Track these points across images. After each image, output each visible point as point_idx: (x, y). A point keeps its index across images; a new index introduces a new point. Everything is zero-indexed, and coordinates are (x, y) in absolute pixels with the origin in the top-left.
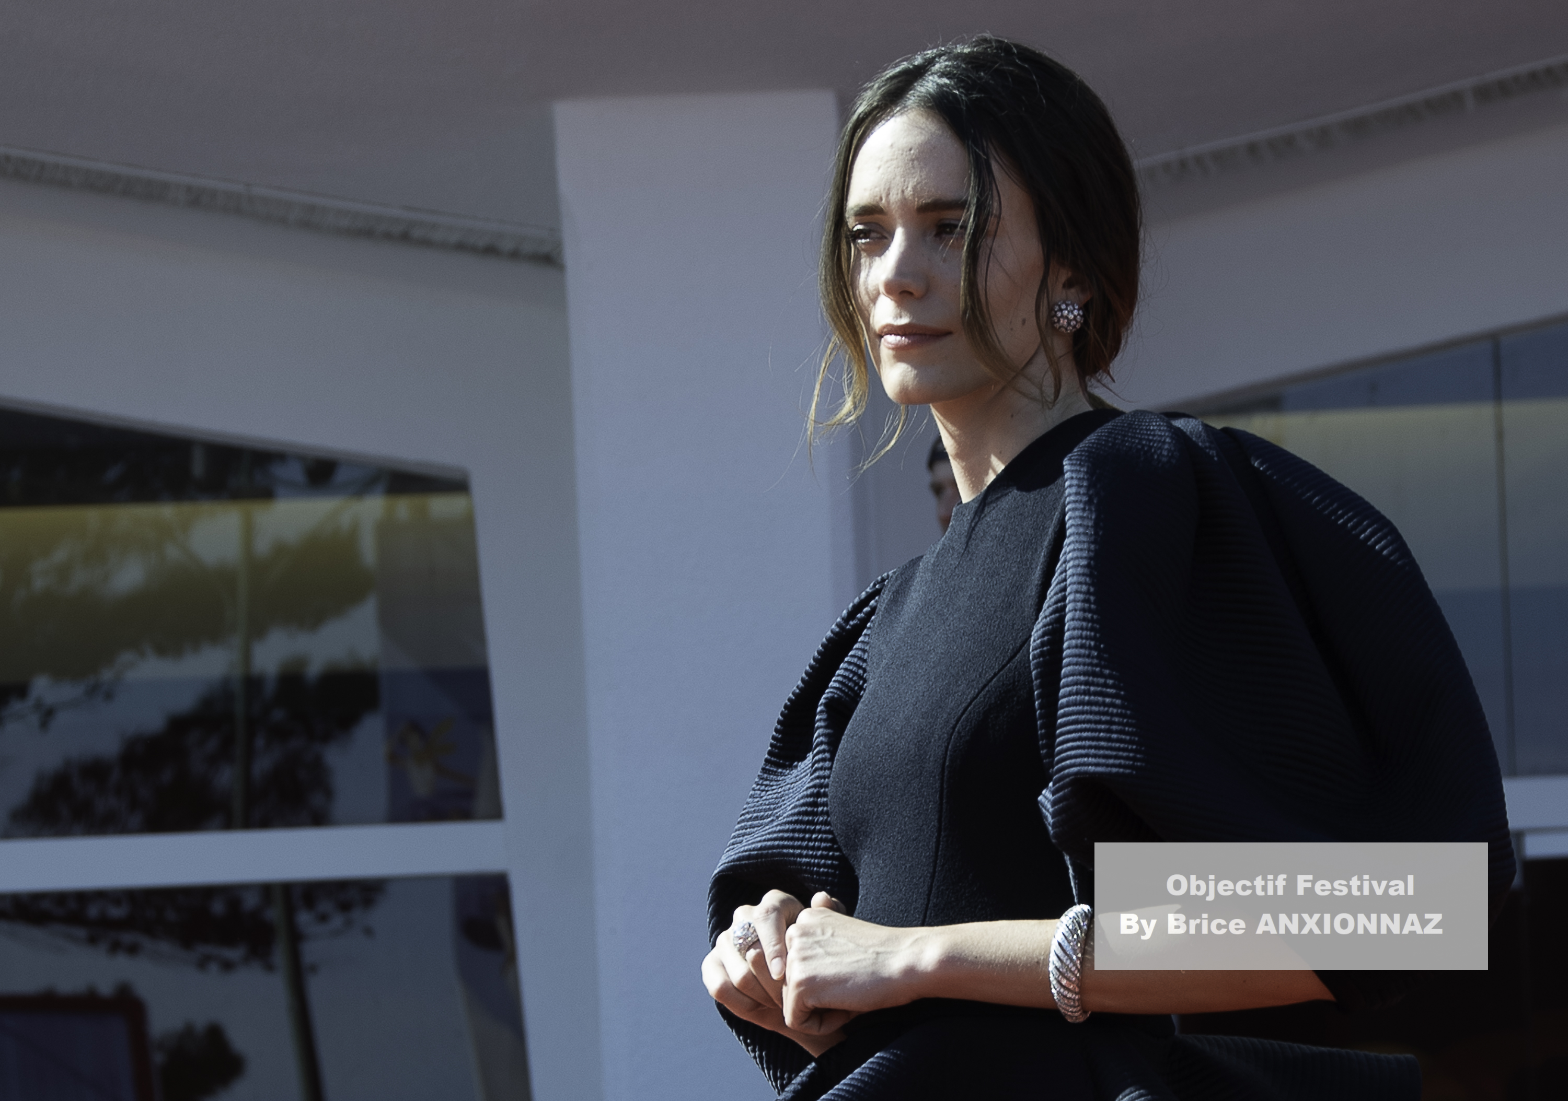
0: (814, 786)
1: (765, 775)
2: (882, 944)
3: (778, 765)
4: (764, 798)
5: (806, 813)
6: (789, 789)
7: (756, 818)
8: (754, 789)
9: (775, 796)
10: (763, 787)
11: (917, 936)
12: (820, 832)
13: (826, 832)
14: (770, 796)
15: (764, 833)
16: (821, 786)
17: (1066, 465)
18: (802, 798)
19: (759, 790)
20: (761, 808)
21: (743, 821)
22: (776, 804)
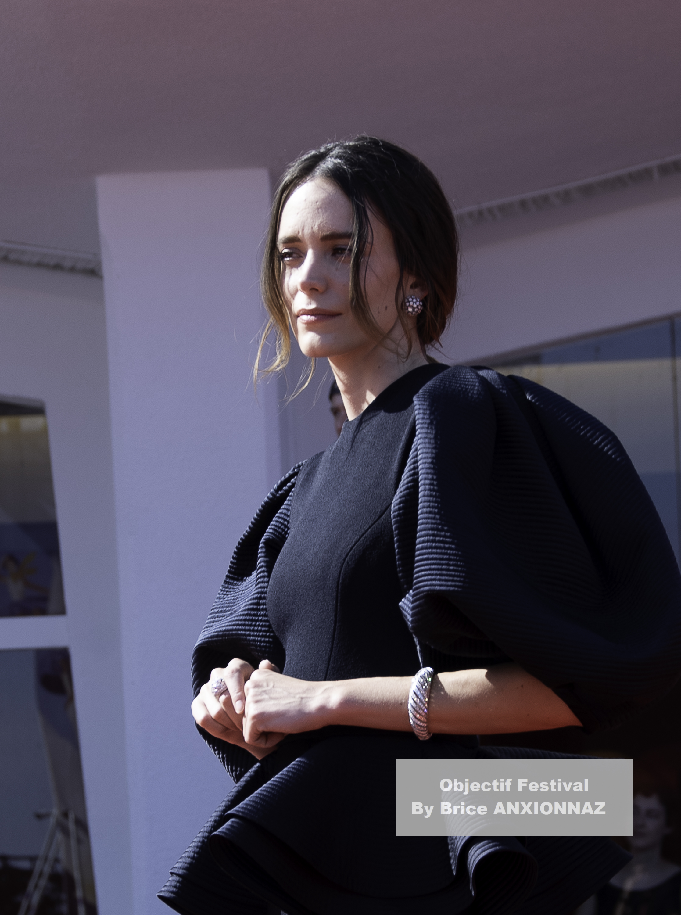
0: (258, 593)
1: (226, 585)
2: (305, 692)
3: (234, 579)
4: (226, 599)
5: (252, 609)
6: (241, 594)
7: (221, 612)
8: (219, 594)
9: (233, 598)
10: (225, 593)
11: (325, 687)
12: (261, 621)
13: (265, 621)
14: (230, 598)
15: (226, 621)
16: (262, 593)
17: (415, 401)
18: (251, 600)
19: (222, 594)
20: (224, 605)
21: (213, 613)
22: (234, 603)
